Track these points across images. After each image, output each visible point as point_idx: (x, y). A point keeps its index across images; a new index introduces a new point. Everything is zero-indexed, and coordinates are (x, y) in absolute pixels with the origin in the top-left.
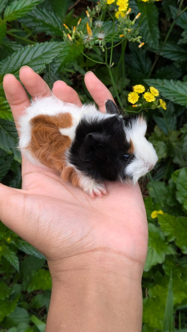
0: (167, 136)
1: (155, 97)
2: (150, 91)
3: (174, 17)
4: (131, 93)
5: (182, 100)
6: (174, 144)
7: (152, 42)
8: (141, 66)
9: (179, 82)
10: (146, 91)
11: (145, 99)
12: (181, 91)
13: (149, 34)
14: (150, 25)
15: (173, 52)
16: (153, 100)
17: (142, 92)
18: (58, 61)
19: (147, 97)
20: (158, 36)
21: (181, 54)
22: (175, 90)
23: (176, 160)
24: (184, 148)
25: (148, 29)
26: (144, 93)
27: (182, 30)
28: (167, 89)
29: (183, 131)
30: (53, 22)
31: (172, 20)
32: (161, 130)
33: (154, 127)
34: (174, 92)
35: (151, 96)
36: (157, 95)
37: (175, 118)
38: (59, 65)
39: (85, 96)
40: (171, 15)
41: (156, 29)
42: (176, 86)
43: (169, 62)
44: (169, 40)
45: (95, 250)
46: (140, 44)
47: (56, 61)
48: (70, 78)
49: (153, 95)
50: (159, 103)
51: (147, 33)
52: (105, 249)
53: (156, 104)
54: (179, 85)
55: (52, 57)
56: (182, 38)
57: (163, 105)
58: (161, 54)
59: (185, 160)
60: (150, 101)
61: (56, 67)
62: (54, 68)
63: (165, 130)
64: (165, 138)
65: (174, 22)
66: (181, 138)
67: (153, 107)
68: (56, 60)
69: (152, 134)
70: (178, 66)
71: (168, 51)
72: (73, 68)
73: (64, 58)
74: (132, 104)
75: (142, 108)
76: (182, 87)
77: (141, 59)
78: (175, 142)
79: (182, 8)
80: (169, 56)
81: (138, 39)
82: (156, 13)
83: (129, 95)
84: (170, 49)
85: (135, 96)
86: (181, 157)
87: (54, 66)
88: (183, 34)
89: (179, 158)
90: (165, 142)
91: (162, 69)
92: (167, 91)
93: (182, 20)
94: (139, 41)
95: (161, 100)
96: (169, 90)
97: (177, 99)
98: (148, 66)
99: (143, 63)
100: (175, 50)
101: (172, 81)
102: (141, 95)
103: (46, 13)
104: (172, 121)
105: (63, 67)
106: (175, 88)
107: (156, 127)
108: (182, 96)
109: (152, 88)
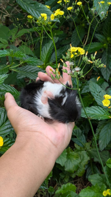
30: (11, 90)
32: (79, 145)
33: (74, 145)
45: (37, 132)
52: (41, 133)
66: (92, 145)
78: (90, 149)
103: (5, 86)
104: (82, 138)
107: (75, 144)
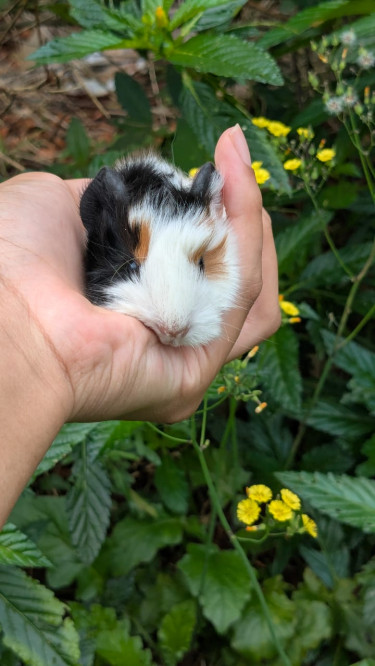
0: (330, 590)
1: (293, 510)
2: (281, 499)
3: (330, 352)
4: (244, 501)
5: (352, 515)
6: (346, 607)
7: (287, 398)
8: (273, 446)
9: (345, 479)
10: (274, 498)
11: (272, 516)
12: (350, 497)
13: (282, 385)
14: (283, 367)
15: (334, 419)
16: (288, 516)
17: (265, 500)
18: (100, 436)
19: (276, 511)
20: (299, 388)
21: (350, 423)
22: (338, 494)
23: (353, 643)
24: (367, 616)
25: (278, 374)
26: (269, 502)
27: (348, 377)
28: (321, 492)
29: (361, 579)
31: (327, 357)
32: (318, 578)
33: (303, 569)
34: (337, 499)
35: (285, 508)
36: (297, 506)
37: (346, 552)
38: (100, 444)
39: (160, 506)
40: (325, 348)
41: (296, 375)
42: (341, 487)
43: (326, 439)
44: (323, 394)
46: (257, 405)
47: (95, 438)
48: (131, 471)
49: (288, 506)
50: (301, 524)
51: (278, 381)
53: (296, 524)
54: (346, 485)
55: (84, 429)
56: (349, 391)
57: (310, 527)
58: (310, 422)
59: (370, 641)
60: (282, 519)
61: (95, 449)
62: (91, 450)
63: (325, 576)
64: (325, 594)
65: (331, 360)
66: (360, 594)
67: (290, 533)
68: (96, 435)
69: (300, 585)
70: (345, 447)
71: (322, 417)
72: (133, 450)
73: (112, 431)
74: (246, 525)
75: (268, 534)
76: (351, 489)
77: (272, 432)
78: (349, 602)
79: (345, 335)
80: (326, 427)
81: (255, 395)
82: (293, 345)
83: (240, 506)
84: (326, 413)
85: (251, 508)
86: (362, 634)
87: (91, 446)
88: (352, 384)
89: (359, 638)
90: (327, 604)
91: (315, 451)
92: (322, 496)
93: (347, 357)
94: (256, 399)
95: (305, 518)
96: (325, 493)
97: (344, 512)
98: (286, 445)
99: (277, 440)
100: (337, 413)
101: (331, 476)
102: (263, 506)
104: (339, 558)
105: (108, 449)
106: (338, 490)
107: (307, 570)
108: (352, 506)
109: (285, 493)
